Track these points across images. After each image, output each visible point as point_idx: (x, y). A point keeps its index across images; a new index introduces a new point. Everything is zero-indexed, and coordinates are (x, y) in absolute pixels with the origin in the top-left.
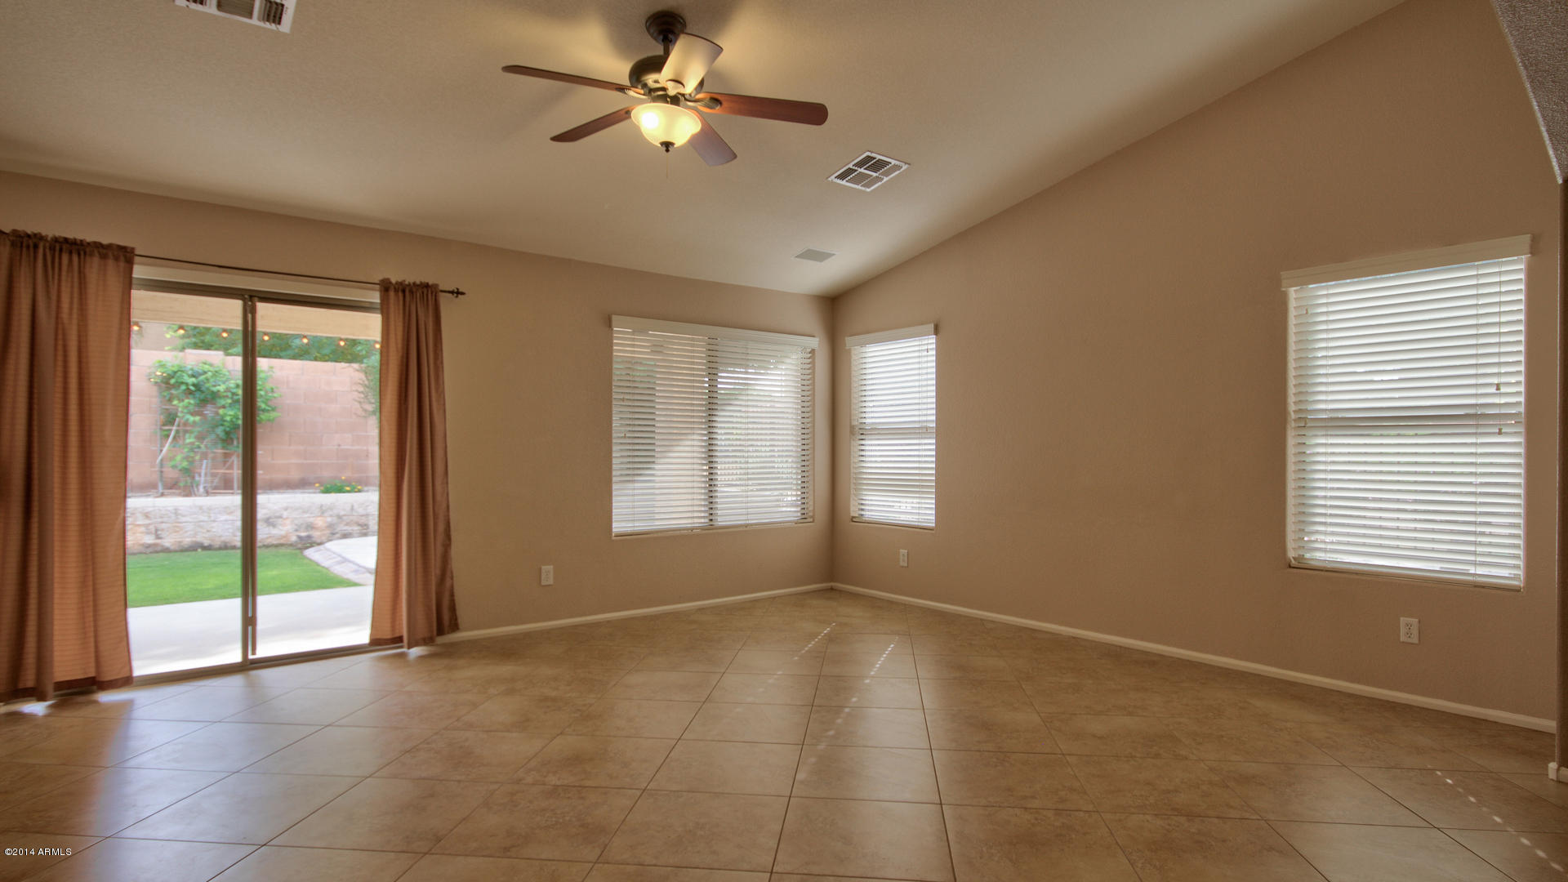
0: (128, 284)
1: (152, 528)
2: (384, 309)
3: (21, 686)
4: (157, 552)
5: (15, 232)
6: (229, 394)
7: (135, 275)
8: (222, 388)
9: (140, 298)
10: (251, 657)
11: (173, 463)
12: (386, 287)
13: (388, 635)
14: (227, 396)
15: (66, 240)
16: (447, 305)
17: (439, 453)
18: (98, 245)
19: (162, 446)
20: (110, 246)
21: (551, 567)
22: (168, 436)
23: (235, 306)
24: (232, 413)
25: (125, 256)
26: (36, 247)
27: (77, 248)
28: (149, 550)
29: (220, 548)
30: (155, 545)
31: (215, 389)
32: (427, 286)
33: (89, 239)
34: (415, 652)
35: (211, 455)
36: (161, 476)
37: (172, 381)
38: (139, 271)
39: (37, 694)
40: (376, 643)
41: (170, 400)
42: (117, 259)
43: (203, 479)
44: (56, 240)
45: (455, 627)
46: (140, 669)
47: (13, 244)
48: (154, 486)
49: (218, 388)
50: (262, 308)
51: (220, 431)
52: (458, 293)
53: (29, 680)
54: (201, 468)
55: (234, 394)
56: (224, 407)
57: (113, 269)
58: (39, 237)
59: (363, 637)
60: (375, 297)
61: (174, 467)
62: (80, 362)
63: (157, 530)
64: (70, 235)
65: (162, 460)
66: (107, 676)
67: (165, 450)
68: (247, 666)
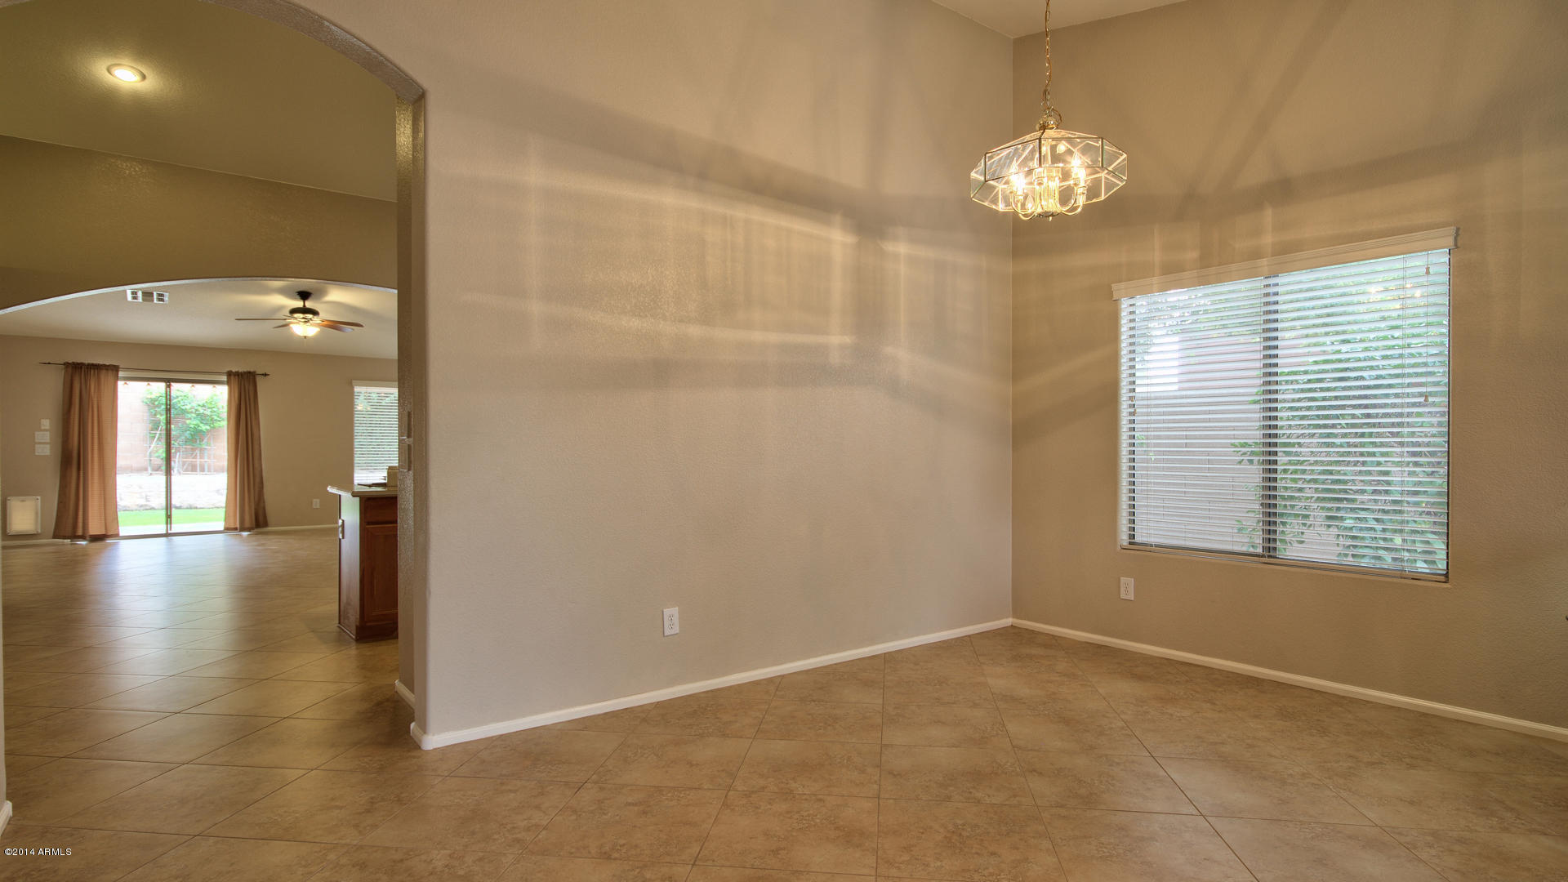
0: (117, 378)
1: (144, 495)
2: (228, 383)
3: (77, 534)
4: (147, 509)
5: (73, 363)
6: (194, 411)
7: (120, 375)
8: (188, 407)
9: (120, 384)
10: (169, 532)
11: (157, 455)
12: (229, 374)
13: (233, 526)
14: (192, 412)
15: (93, 364)
16: (260, 381)
17: (256, 447)
18: (105, 365)
19: (151, 443)
20: (109, 366)
21: (318, 500)
22: (155, 437)
23: (162, 385)
24: (195, 422)
25: (116, 369)
26: (81, 368)
27: (97, 367)
28: (142, 508)
29: (187, 508)
30: (146, 505)
31: (183, 408)
32: (250, 372)
33: (101, 363)
34: (245, 534)
35: (182, 450)
36: (150, 464)
37: (156, 403)
38: (121, 374)
39: (83, 537)
40: (227, 529)
41: (155, 415)
42: (112, 370)
43: (177, 465)
44: (89, 364)
45: (266, 524)
46: (121, 534)
47: (73, 367)
48: (146, 469)
49: (186, 407)
50: (175, 386)
51: (187, 434)
52: (266, 375)
53: (80, 532)
54: (175, 457)
55: (197, 410)
56: (190, 419)
57: (110, 374)
58: (82, 364)
59: (222, 528)
60: (225, 378)
61: (158, 457)
62: (98, 411)
63: (146, 496)
64: (95, 362)
65: (150, 453)
66: (110, 533)
67: (153, 446)
68: (167, 535)
